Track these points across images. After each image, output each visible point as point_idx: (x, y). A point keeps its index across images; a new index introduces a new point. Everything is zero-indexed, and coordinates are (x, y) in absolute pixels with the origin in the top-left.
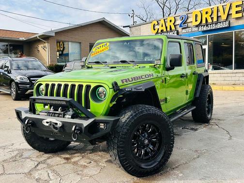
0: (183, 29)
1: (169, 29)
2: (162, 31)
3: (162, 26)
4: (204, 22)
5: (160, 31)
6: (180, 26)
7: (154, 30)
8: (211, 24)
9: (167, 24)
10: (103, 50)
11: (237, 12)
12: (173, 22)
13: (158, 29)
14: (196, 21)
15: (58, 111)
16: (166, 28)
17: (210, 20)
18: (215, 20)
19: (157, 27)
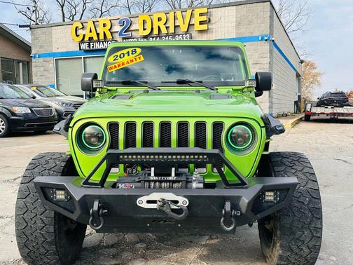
0: (123, 39)
1: (102, 37)
2: (91, 39)
3: (91, 31)
4: (156, 32)
5: (86, 39)
6: (120, 35)
7: (77, 36)
8: (166, 37)
9: (97, 29)
10: (132, 61)
11: (201, 23)
12: (108, 26)
13: (84, 35)
14: (144, 29)
15: (170, 175)
16: (98, 34)
17: (164, 31)
18: (172, 30)
19: (81, 32)
